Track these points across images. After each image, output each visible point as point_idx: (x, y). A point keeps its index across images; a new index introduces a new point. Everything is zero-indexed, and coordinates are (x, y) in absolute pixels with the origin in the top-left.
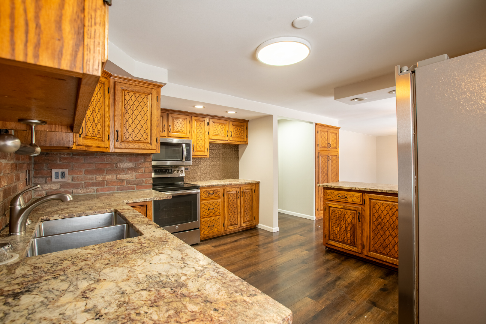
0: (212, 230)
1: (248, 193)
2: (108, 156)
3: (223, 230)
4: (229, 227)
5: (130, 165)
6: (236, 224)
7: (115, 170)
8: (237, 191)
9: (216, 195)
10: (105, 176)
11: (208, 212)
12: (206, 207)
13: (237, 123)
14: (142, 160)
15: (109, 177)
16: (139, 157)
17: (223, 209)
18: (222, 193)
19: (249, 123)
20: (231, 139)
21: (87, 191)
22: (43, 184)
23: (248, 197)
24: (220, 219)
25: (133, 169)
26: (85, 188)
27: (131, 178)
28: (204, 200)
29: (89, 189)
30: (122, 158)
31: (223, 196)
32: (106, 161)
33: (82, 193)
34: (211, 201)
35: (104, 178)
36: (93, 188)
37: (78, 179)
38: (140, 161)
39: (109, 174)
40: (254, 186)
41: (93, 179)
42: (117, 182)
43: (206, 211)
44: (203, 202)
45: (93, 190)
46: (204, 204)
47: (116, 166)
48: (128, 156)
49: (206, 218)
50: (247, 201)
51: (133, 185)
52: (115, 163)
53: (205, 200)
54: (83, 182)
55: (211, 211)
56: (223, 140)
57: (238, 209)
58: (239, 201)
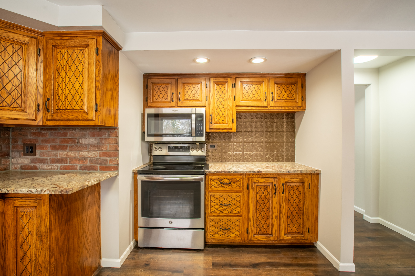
0: (227, 236)
1: (295, 189)
2: (71, 130)
3: (246, 238)
4: (257, 236)
5: (92, 141)
6: (270, 233)
7: (77, 146)
8: (272, 183)
9: (234, 186)
10: (68, 152)
11: (221, 209)
12: (217, 201)
13: (284, 80)
14: (106, 134)
15: (72, 154)
16: (103, 131)
17: (247, 207)
18: (246, 184)
19: (307, 78)
20: (272, 104)
21: (51, 168)
22: (18, 158)
23: (295, 195)
24: (241, 222)
25: (96, 146)
26: (50, 164)
27: (94, 156)
28: (215, 191)
29: (53, 166)
30: (84, 132)
31: (248, 188)
32: (69, 136)
33: (47, 170)
34: (226, 193)
35: (67, 155)
36: (57, 165)
37: (44, 154)
38: (103, 136)
39: (71, 150)
40: (308, 177)
41: (57, 156)
42: (80, 160)
43: (217, 207)
44: (213, 194)
45: (57, 167)
46: (213, 196)
47: (79, 142)
48: (90, 130)
49: (218, 216)
50: (292, 201)
51: (96, 165)
52: (78, 138)
53: (217, 191)
54: (49, 158)
55: (225, 208)
56: (258, 107)
57: (274, 212)
58: (275, 199)
